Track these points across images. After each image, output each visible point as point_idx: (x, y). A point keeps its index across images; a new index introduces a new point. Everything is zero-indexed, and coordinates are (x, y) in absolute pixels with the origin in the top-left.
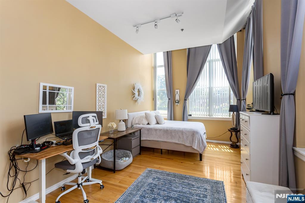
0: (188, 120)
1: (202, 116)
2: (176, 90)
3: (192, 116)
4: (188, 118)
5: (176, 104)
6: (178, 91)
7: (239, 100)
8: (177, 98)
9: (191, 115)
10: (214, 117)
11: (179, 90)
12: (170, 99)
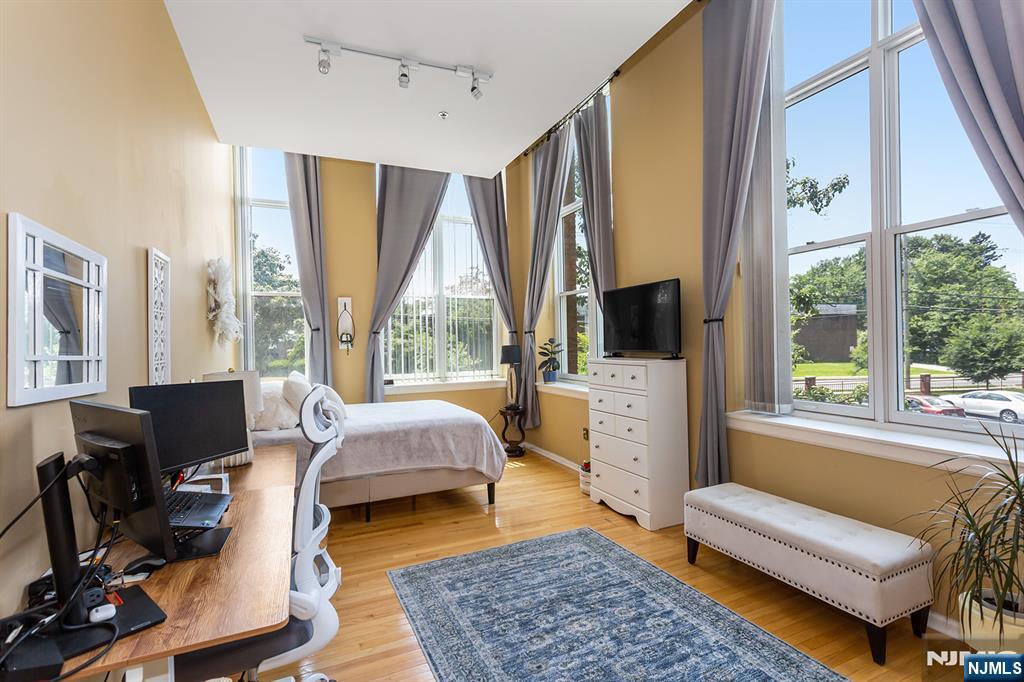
0: (387, 399)
1: (427, 383)
2: (341, 301)
3: (396, 384)
4: (387, 393)
5: (343, 347)
6: (348, 300)
7: (516, 332)
8: (345, 324)
9: (391, 382)
10: (454, 381)
11: (350, 299)
12: (318, 329)
